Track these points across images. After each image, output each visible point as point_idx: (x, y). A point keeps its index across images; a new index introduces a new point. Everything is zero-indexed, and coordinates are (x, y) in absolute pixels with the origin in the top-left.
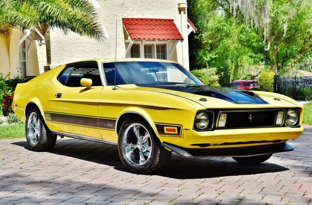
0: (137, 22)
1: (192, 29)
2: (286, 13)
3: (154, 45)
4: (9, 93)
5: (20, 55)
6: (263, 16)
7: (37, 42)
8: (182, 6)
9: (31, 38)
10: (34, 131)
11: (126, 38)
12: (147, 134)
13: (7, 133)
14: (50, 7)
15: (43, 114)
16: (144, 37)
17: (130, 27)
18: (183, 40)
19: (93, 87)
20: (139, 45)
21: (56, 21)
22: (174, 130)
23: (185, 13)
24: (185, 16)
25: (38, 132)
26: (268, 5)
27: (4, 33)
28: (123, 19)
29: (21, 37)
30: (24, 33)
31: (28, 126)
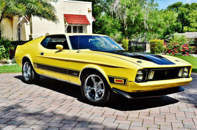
0: (70, 16)
1: (93, 20)
2: (133, 14)
3: (77, 26)
4: (13, 48)
5: (17, 29)
6: (124, 15)
7: (25, 24)
8: (90, 9)
9: (22, 21)
10: (27, 72)
11: (65, 23)
12: (101, 81)
13: (12, 69)
14: (33, 6)
15: (32, 63)
16: (74, 23)
17: (67, 18)
18: (90, 24)
19: (63, 50)
20: (71, 26)
21: (36, 13)
22: (122, 81)
23: (91, 13)
24: (91, 14)
25: (29, 73)
26: (126, 10)
27: (10, 18)
28: (64, 14)
29: (18, 21)
30: (19, 20)
31: (24, 70)
